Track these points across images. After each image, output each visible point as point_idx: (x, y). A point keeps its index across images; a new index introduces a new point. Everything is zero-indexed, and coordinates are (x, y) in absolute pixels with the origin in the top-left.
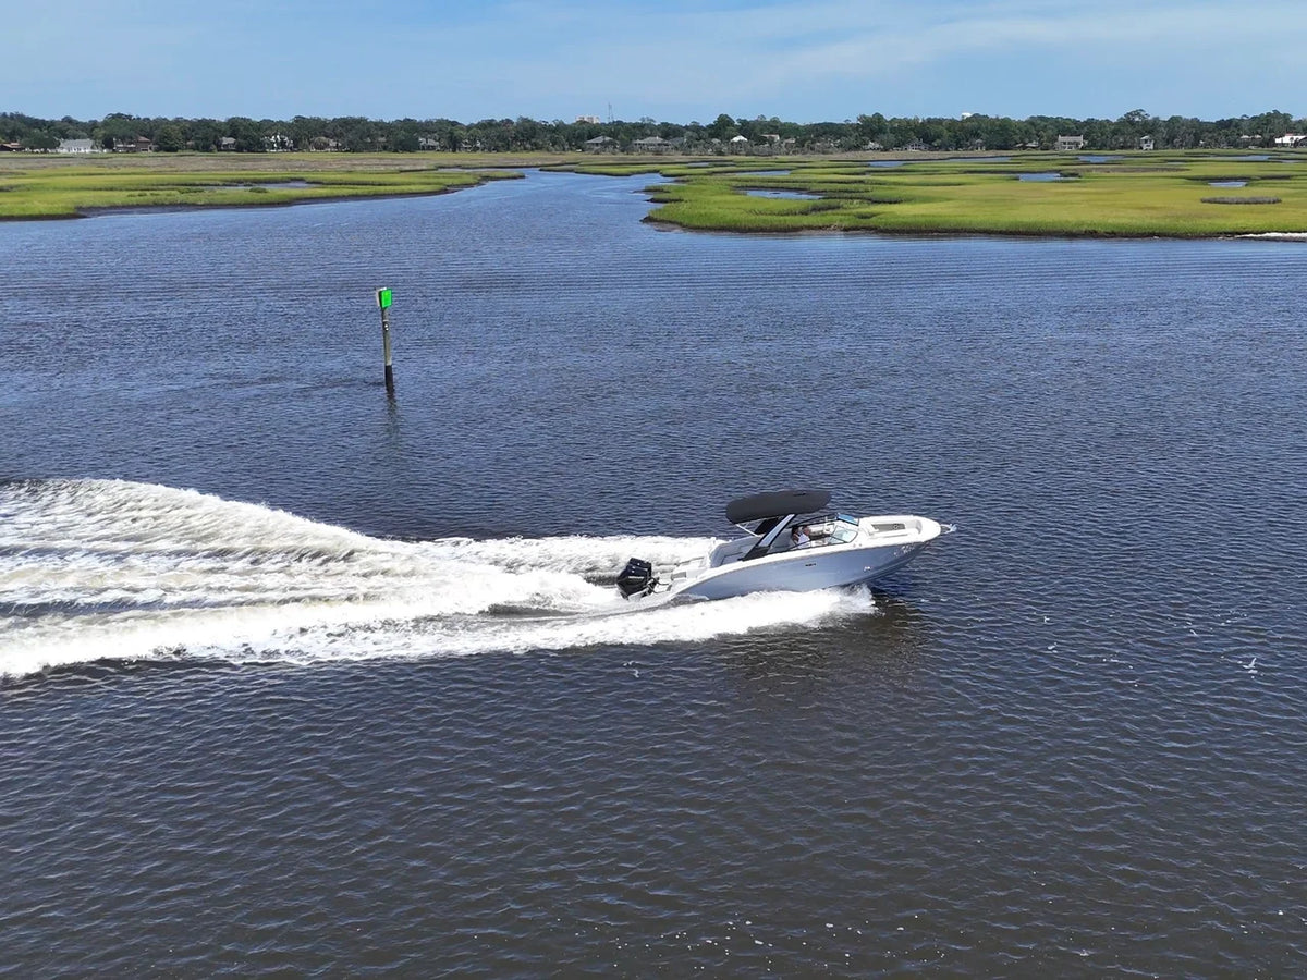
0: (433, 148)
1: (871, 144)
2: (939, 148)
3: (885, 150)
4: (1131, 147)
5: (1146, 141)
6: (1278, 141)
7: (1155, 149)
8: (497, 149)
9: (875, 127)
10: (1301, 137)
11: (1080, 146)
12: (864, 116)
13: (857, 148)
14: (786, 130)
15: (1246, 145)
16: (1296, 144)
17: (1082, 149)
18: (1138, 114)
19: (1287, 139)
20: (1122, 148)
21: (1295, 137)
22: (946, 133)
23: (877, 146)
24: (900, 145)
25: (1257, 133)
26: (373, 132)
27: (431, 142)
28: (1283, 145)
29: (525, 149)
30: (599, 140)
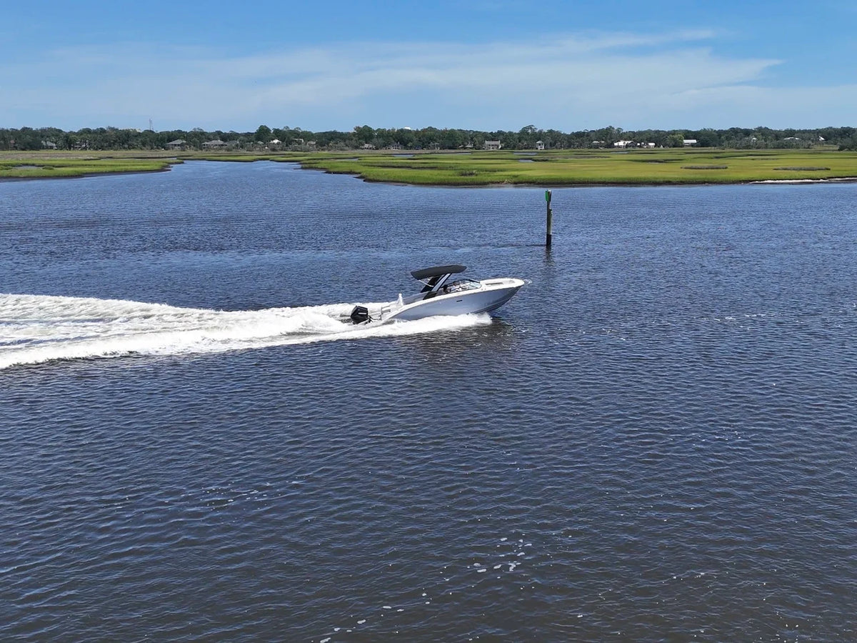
0: (52, 148)
1: (366, 146)
2: (411, 148)
3: (377, 149)
4: (533, 148)
5: (540, 145)
6: (616, 144)
7: (545, 149)
8: (102, 148)
9: (367, 134)
10: (629, 142)
11: (500, 147)
12: (359, 128)
13: (357, 148)
14: (308, 136)
15: (597, 147)
16: (627, 146)
17: (501, 149)
18: (531, 128)
19: (621, 143)
20: (526, 149)
21: (626, 142)
22: (415, 139)
23: (371, 146)
24: (385, 146)
25: (603, 140)
26: (6, 136)
27: (50, 144)
28: (619, 147)
29: (124, 148)
30: (179, 142)
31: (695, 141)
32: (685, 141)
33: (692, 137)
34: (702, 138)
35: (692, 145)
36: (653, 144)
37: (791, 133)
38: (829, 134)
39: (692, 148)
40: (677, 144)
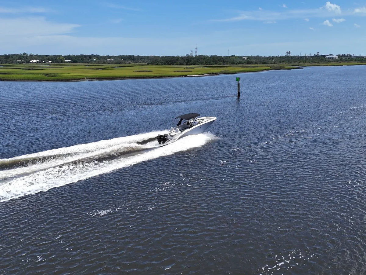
6: (31, 61)
15: (20, 63)
16: (38, 62)
21: (37, 61)
25: (23, 59)
28: (33, 62)
31: (70, 60)
32: (66, 60)
33: (67, 58)
34: (73, 59)
35: (69, 62)
36: (51, 62)
37: (109, 57)
38: (125, 57)
39: (69, 64)
40: (62, 62)
